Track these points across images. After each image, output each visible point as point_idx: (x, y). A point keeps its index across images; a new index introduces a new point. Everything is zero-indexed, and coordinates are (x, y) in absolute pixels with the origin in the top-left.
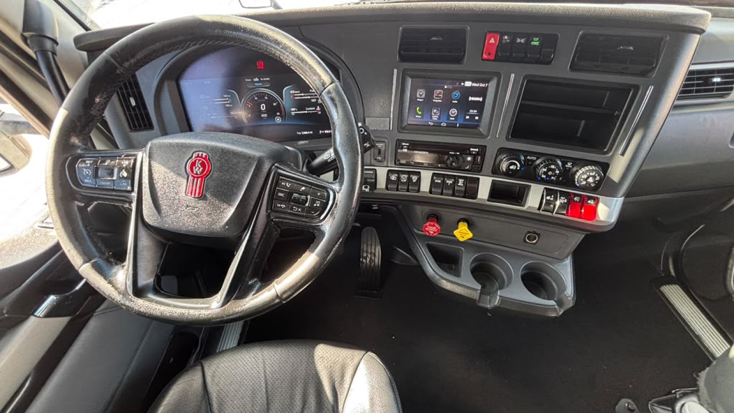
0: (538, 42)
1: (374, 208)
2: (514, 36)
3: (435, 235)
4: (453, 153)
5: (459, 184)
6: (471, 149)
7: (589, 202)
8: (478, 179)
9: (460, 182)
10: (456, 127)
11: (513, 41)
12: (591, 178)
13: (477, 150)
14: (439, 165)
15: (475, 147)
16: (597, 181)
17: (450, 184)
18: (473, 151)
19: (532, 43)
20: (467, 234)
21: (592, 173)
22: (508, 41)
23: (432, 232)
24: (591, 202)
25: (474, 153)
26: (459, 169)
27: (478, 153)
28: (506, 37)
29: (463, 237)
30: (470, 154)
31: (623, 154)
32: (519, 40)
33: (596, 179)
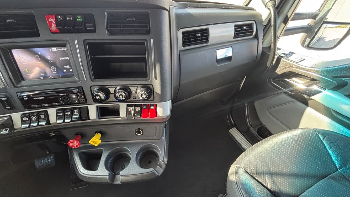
0: (81, 19)
1: (52, 135)
2: (64, 16)
3: (78, 147)
4: (62, 95)
5: (75, 113)
6: (73, 90)
7: (151, 107)
8: (87, 107)
9: (75, 112)
10: (60, 78)
11: (65, 19)
12: (143, 95)
13: (77, 90)
14: (57, 104)
15: (75, 88)
16: (147, 96)
17: (69, 114)
18: (75, 91)
19: (77, 20)
20: (97, 141)
21: (143, 92)
22: (62, 19)
23: (75, 146)
24: (152, 107)
25: (75, 92)
26: (71, 104)
27: (78, 92)
28: (59, 17)
29: (96, 144)
30: (73, 93)
31: (156, 78)
32: (68, 19)
33: (146, 95)
